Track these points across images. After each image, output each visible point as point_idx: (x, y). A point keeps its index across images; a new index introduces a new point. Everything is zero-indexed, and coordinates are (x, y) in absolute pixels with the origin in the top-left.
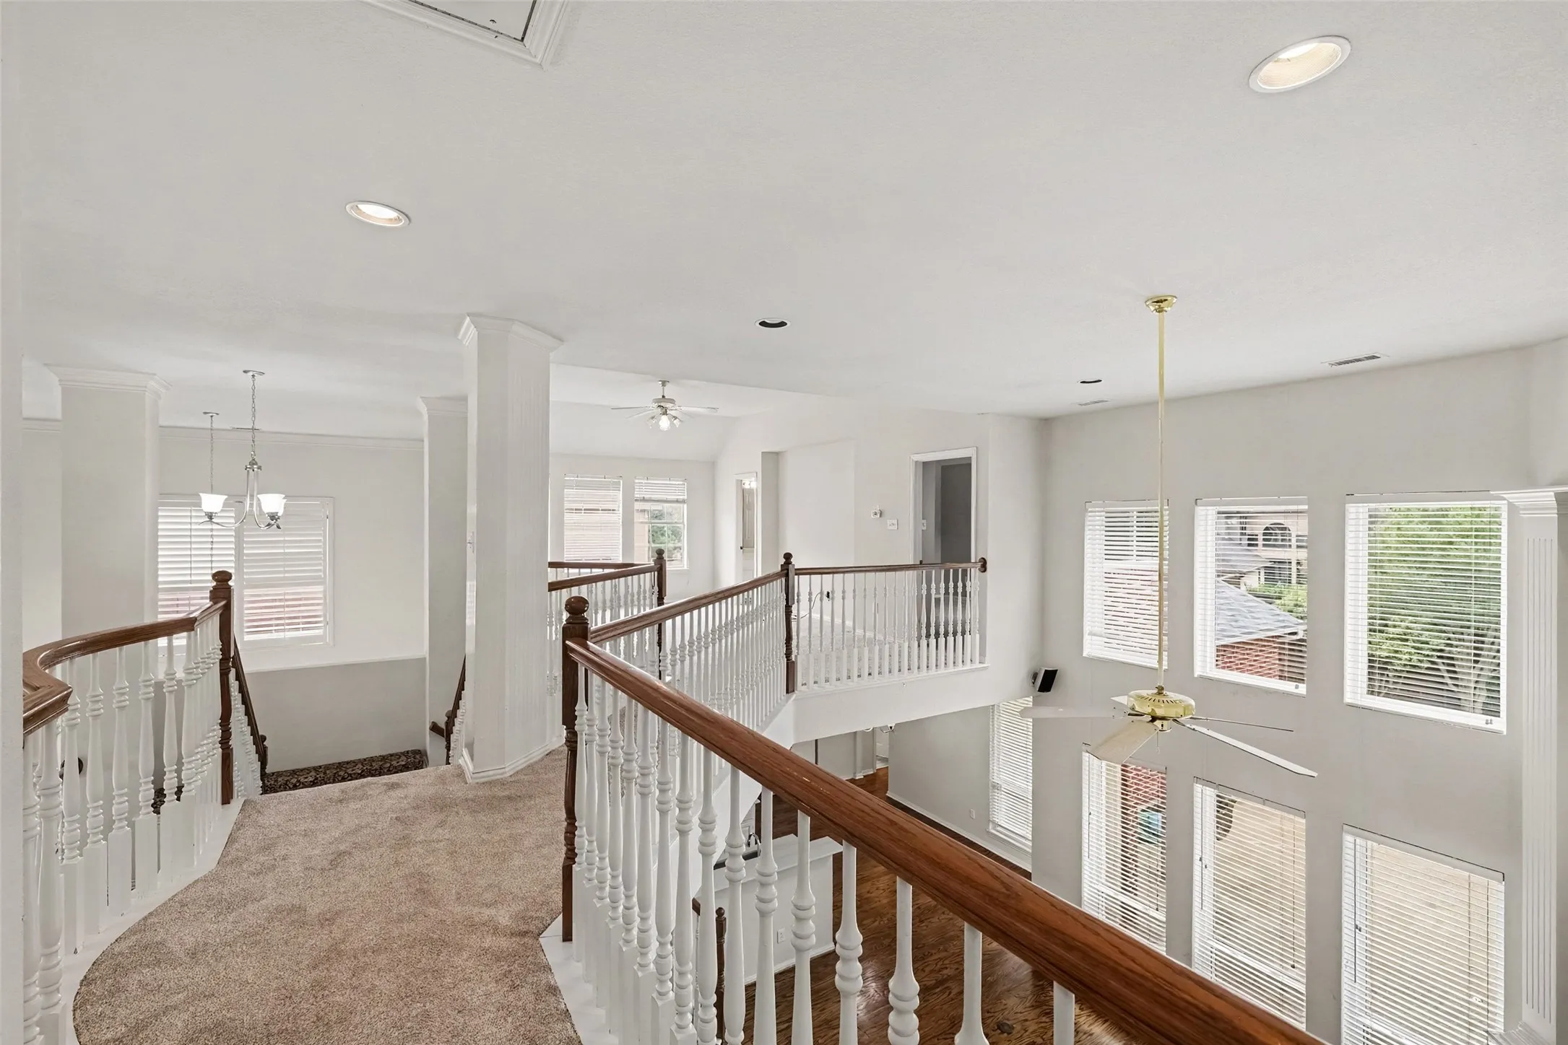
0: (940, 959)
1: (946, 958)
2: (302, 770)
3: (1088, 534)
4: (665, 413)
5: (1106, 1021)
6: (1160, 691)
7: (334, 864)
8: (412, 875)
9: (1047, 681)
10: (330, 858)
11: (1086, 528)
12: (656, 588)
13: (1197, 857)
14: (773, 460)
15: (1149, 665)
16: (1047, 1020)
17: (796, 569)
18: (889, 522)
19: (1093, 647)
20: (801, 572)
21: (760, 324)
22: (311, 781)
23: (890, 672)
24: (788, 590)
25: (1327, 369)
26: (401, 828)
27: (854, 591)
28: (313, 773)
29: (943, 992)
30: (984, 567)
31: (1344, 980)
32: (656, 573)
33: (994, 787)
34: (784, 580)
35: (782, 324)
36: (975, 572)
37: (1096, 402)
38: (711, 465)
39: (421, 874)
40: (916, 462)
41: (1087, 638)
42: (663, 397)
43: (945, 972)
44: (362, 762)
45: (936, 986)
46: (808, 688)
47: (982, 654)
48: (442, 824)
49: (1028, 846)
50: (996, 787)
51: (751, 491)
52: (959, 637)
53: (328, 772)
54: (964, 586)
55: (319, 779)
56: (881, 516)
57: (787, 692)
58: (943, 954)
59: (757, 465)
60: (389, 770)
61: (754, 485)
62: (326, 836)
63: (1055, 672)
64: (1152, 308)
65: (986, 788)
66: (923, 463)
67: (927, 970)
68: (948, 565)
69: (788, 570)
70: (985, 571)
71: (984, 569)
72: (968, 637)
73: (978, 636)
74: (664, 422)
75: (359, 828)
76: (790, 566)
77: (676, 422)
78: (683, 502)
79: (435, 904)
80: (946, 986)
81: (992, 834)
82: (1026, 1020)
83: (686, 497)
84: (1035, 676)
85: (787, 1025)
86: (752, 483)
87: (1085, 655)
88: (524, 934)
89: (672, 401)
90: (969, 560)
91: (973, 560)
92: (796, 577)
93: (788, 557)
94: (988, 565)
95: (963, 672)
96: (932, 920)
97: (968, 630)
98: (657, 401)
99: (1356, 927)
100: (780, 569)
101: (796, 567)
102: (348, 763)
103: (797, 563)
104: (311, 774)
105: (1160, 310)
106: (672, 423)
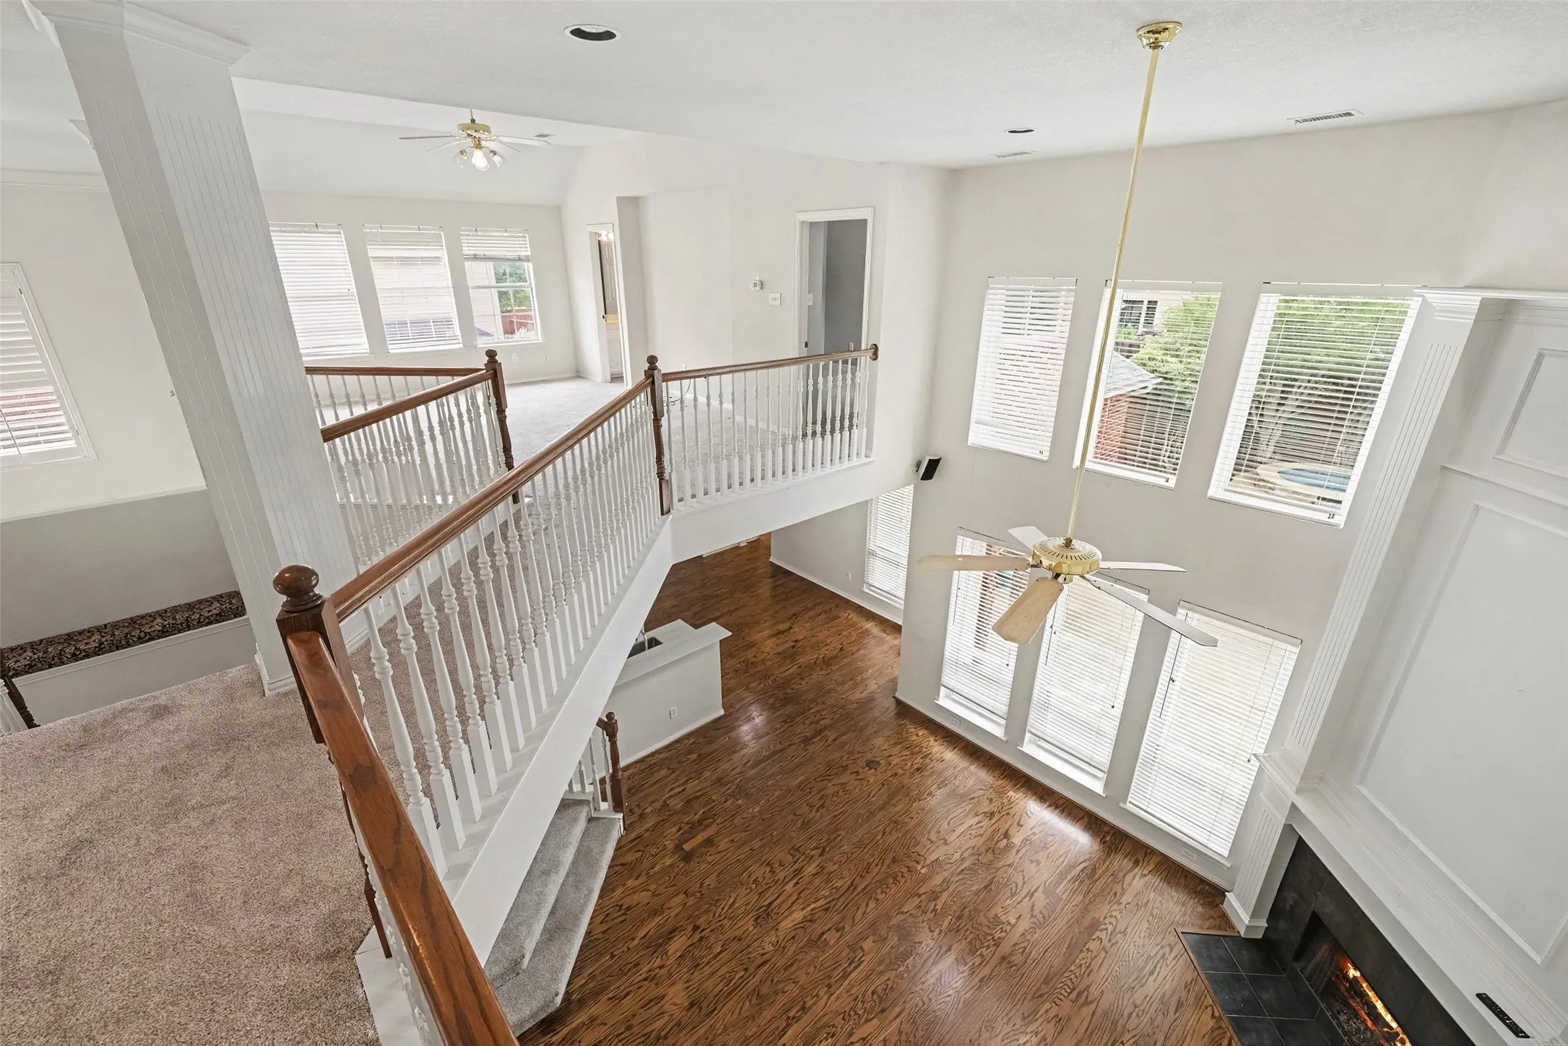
0: (818, 711)
1: (823, 710)
2: (81, 633)
3: (987, 314)
4: (478, 146)
5: (955, 748)
6: (1068, 543)
7: (65, 863)
8: (180, 869)
9: (931, 469)
10: (61, 854)
11: (986, 308)
12: (493, 400)
13: (1048, 625)
14: (631, 207)
15: (1031, 455)
16: (909, 753)
17: (664, 375)
18: (772, 296)
19: (978, 436)
20: (668, 377)
21: (572, 32)
22: (96, 647)
23: (773, 476)
24: (655, 401)
25: (1291, 126)
26: (167, 787)
27: (733, 394)
28: (97, 637)
29: (820, 740)
30: (875, 356)
31: (1151, 716)
32: (490, 381)
33: (869, 553)
34: (649, 389)
35: (609, 35)
36: (865, 360)
37: (1016, 154)
38: (557, 211)
39: (194, 866)
40: (803, 222)
41: (973, 425)
42: (473, 121)
43: (822, 723)
44: (162, 614)
45: (814, 736)
46: (685, 505)
47: (869, 446)
48: (227, 771)
49: (900, 604)
50: (872, 553)
51: (609, 244)
52: (846, 433)
53: (116, 633)
54: (853, 379)
55: (106, 643)
56: (762, 288)
57: (662, 514)
58: (820, 707)
59: (613, 214)
60: (199, 622)
61: (611, 236)
62: (56, 814)
63: (939, 460)
64: (1145, 41)
65: (862, 556)
66: (810, 223)
67: (808, 722)
68: (836, 357)
69: (653, 377)
70: (876, 359)
71: (874, 357)
72: (855, 431)
73: (865, 430)
74: (479, 159)
75: (106, 794)
76: (656, 372)
77: (496, 158)
78: (527, 259)
79: (213, 918)
80: (823, 735)
81: (867, 593)
82: (890, 756)
83: (529, 253)
84: (918, 465)
85: (682, 788)
86: (608, 236)
87: (969, 444)
88: (331, 956)
89: (487, 129)
90: (858, 348)
91: (863, 347)
92: (664, 384)
93: (652, 360)
94: (880, 353)
95: (850, 468)
96: (813, 677)
97: (855, 424)
98: (464, 127)
99: (1171, 679)
100: (643, 377)
101: (662, 372)
102: (143, 617)
103: (664, 366)
104: (93, 638)
105: (1155, 46)
106: (490, 161)
